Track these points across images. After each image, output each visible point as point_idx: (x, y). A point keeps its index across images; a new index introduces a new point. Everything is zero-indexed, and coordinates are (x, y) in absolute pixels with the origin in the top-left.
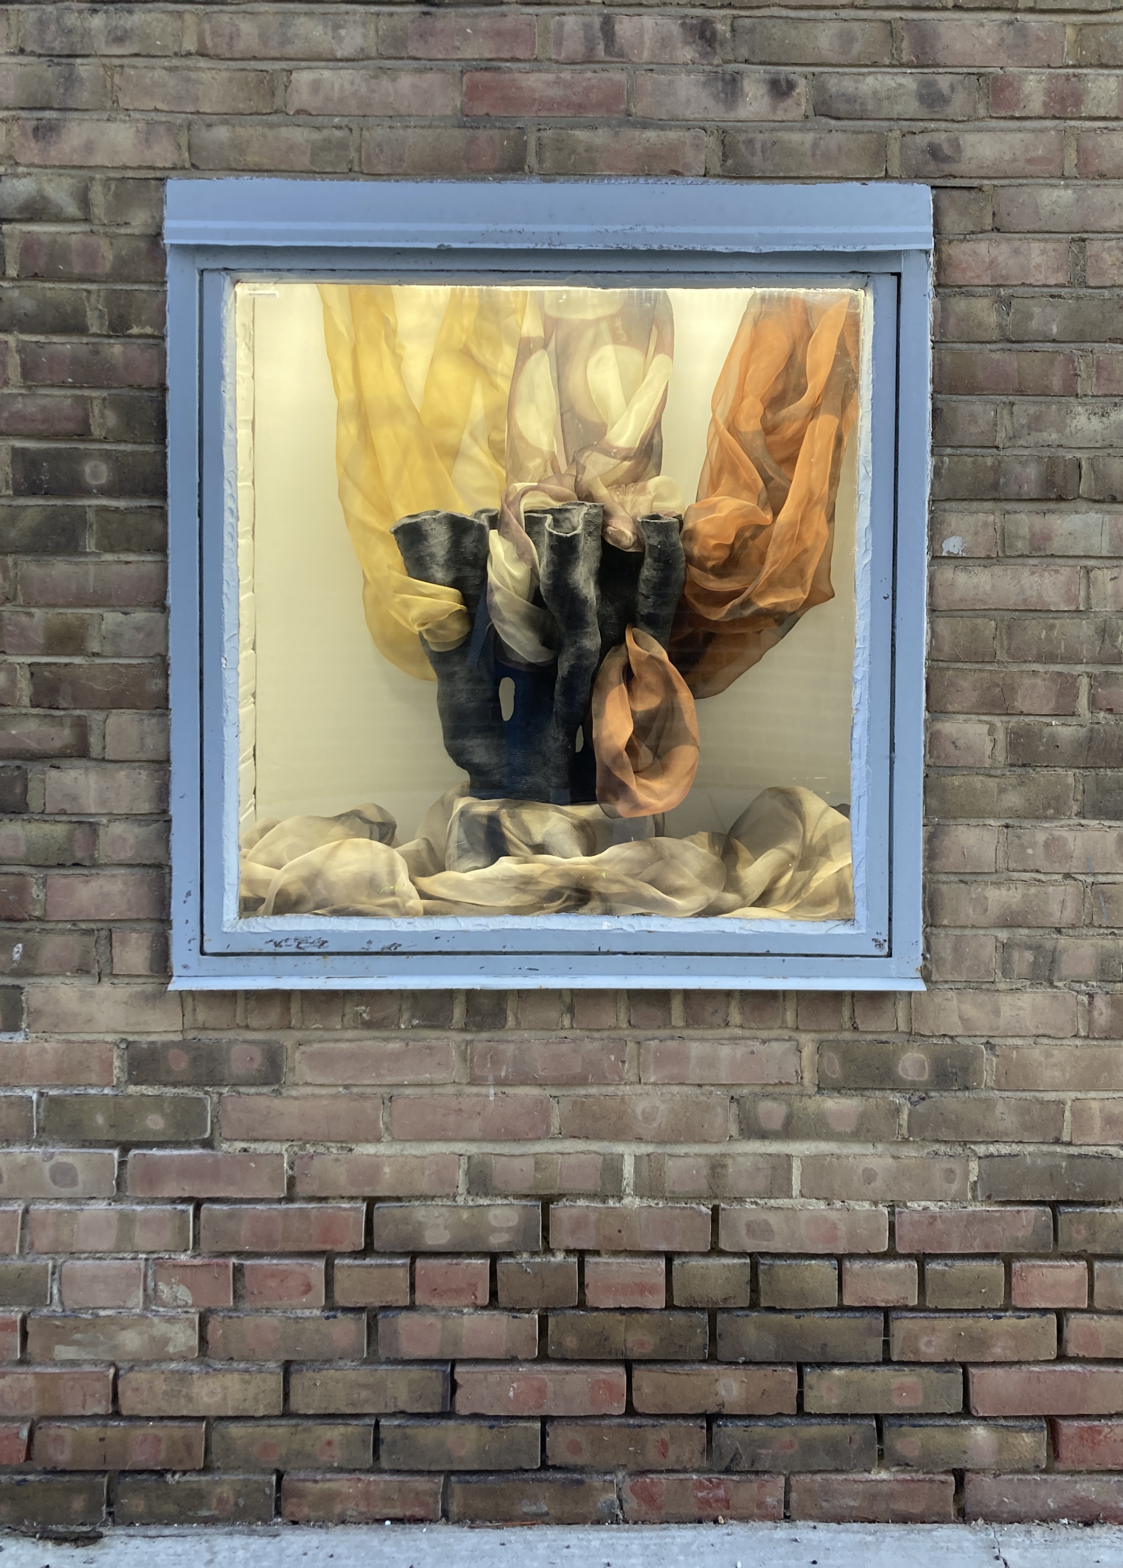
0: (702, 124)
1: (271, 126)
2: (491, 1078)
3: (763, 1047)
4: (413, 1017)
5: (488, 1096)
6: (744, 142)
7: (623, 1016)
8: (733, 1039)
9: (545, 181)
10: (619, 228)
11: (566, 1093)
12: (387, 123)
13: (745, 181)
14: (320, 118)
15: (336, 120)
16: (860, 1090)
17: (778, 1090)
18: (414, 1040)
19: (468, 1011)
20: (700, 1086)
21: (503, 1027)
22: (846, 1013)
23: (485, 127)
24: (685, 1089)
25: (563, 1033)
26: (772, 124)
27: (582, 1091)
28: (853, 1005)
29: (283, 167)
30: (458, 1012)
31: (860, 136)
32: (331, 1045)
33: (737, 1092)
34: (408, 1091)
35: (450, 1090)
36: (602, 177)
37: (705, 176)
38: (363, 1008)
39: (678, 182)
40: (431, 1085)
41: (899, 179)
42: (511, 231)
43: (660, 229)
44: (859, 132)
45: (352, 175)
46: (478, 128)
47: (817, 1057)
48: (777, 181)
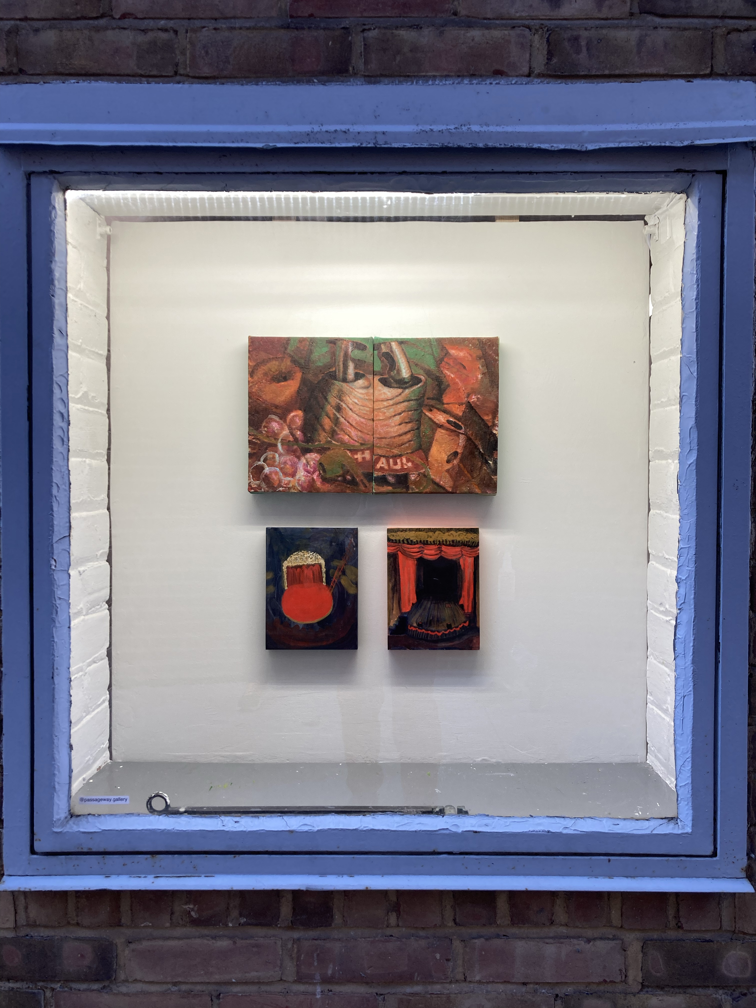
0: (527, 22)
1: (98, 29)
2: (318, 977)
3: (588, 946)
4: (241, 915)
5: (314, 994)
6: (569, 40)
7: (449, 913)
8: (558, 938)
9: (370, 83)
10: (444, 127)
11: (393, 991)
12: (212, 24)
13: (569, 81)
14: (146, 22)
15: (162, 22)
16: (683, 988)
17: (602, 988)
18: (242, 939)
19: (294, 909)
20: (524, 984)
21: (330, 925)
22: (671, 912)
23: (309, 28)
24: (510, 987)
25: (389, 932)
26: (598, 22)
27: (408, 989)
28: (678, 904)
29: (109, 70)
30: (286, 910)
31: (686, 33)
32: (160, 943)
33: (561, 991)
34: (236, 989)
35: (278, 988)
36: (426, 78)
37: (529, 76)
38: (191, 906)
39: (502, 82)
40: (259, 983)
41: (724, 76)
42: (336, 131)
43: (485, 128)
44: (685, 29)
45: (178, 78)
46: (303, 29)
47: (641, 955)
48: (603, 80)
